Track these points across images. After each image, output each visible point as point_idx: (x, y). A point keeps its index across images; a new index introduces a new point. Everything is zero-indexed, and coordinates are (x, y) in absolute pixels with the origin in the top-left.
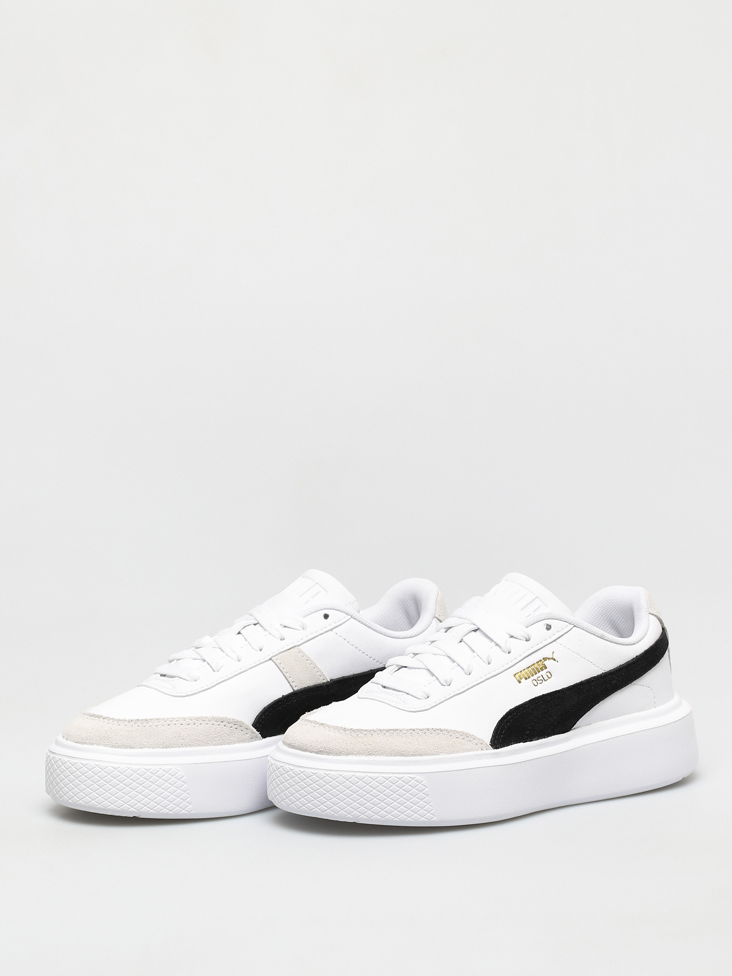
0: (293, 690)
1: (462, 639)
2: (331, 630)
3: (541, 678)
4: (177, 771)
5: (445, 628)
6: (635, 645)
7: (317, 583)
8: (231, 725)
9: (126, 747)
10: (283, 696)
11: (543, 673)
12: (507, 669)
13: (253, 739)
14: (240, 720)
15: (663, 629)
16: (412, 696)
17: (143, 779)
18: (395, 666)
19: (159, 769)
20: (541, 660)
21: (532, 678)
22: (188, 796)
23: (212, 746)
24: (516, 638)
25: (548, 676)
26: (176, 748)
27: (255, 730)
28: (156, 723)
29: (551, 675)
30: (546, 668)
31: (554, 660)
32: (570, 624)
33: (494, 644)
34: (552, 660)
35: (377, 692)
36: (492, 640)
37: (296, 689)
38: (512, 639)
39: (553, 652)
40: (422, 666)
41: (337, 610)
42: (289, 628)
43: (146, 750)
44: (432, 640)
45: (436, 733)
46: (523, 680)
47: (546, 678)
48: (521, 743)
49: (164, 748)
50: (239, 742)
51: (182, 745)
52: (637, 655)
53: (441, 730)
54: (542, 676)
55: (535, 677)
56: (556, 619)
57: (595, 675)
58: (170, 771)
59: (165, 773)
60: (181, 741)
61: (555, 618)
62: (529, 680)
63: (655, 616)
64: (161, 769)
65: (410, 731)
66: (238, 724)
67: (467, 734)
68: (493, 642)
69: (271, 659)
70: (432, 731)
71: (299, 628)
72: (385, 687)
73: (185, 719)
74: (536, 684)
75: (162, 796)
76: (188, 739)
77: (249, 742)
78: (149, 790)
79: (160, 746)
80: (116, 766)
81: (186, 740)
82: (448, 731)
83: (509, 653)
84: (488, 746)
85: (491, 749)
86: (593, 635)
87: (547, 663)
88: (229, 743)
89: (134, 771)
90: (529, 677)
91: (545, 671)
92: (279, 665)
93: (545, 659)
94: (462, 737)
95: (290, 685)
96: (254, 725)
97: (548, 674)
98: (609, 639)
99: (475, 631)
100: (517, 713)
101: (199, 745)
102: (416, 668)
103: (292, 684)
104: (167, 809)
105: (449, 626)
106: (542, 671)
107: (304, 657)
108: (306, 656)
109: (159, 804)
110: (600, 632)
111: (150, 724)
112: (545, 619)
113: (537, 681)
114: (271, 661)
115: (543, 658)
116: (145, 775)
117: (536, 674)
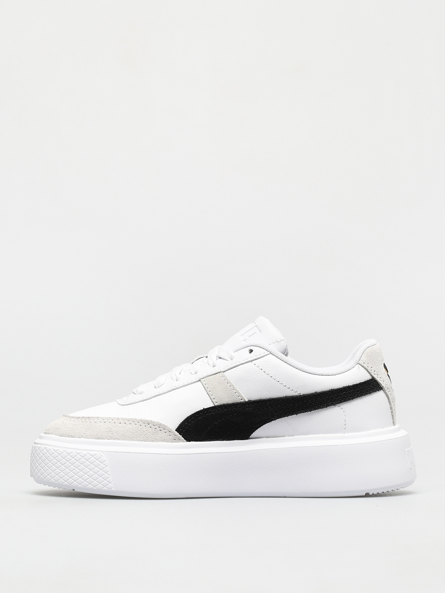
0: (214, 405)
2: (252, 361)
4: (101, 456)
7: (256, 326)
8: (155, 427)
9: (69, 436)
10: (204, 408)
13: (176, 441)
14: (163, 423)
17: (74, 460)
19: (87, 454)
22: (109, 476)
23: (137, 442)
26: (106, 440)
27: (178, 434)
28: (96, 420)
37: (216, 404)
41: (260, 347)
42: (223, 359)
43: (82, 439)
49: (96, 439)
50: (162, 441)
51: (111, 438)
58: (95, 456)
59: (91, 457)
60: (111, 435)
64: (88, 453)
66: (161, 427)
69: (200, 381)
71: (229, 359)
73: (118, 419)
75: (88, 474)
76: (116, 434)
77: (172, 442)
78: (78, 469)
79: (94, 437)
80: (56, 449)
81: (115, 435)
88: (152, 441)
89: (68, 454)
92: (205, 385)
95: (212, 401)
96: (178, 430)
101: (125, 439)
103: (213, 400)
104: (91, 485)
107: (225, 381)
108: (227, 380)
109: (85, 480)
111: (91, 420)
114: (200, 382)
116: (76, 457)
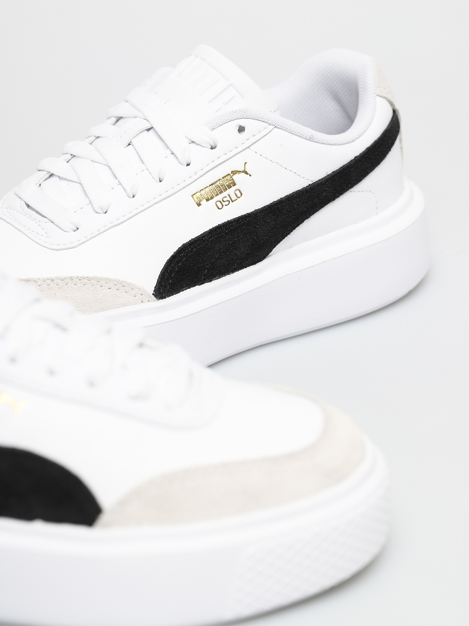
1: (131, 142)
3: (228, 198)
5: (115, 117)
6: (354, 142)
11: (231, 191)
12: (184, 188)
15: (394, 111)
16: (57, 226)
18: (45, 173)
20: (228, 175)
21: (216, 199)
24: (198, 144)
25: (236, 194)
29: (241, 194)
30: (235, 185)
31: (246, 173)
32: (270, 124)
33: (169, 153)
34: (243, 174)
35: (18, 211)
36: (168, 147)
38: (192, 145)
39: (246, 163)
40: (76, 179)
44: (96, 135)
45: (81, 283)
46: (204, 202)
47: (234, 198)
48: (197, 287)
52: (356, 156)
53: (89, 279)
54: (229, 196)
55: (220, 197)
56: (252, 119)
57: (300, 189)
61: (250, 117)
62: (212, 202)
63: (385, 98)
65: (48, 281)
67: (123, 282)
68: (168, 150)
70: (77, 280)
72: (28, 206)
74: (220, 206)
82: (98, 280)
83: (188, 165)
84: (151, 297)
85: (154, 301)
86: (298, 137)
87: (236, 177)
90: (212, 198)
91: (234, 188)
93: (234, 172)
94: (116, 287)
97: (238, 192)
98: (321, 141)
99: (148, 130)
100: (192, 249)
102: (69, 180)
105: (120, 116)
106: (229, 188)
110: (309, 132)
112: (238, 119)
113: (222, 202)
115: (232, 172)
117: (221, 192)
